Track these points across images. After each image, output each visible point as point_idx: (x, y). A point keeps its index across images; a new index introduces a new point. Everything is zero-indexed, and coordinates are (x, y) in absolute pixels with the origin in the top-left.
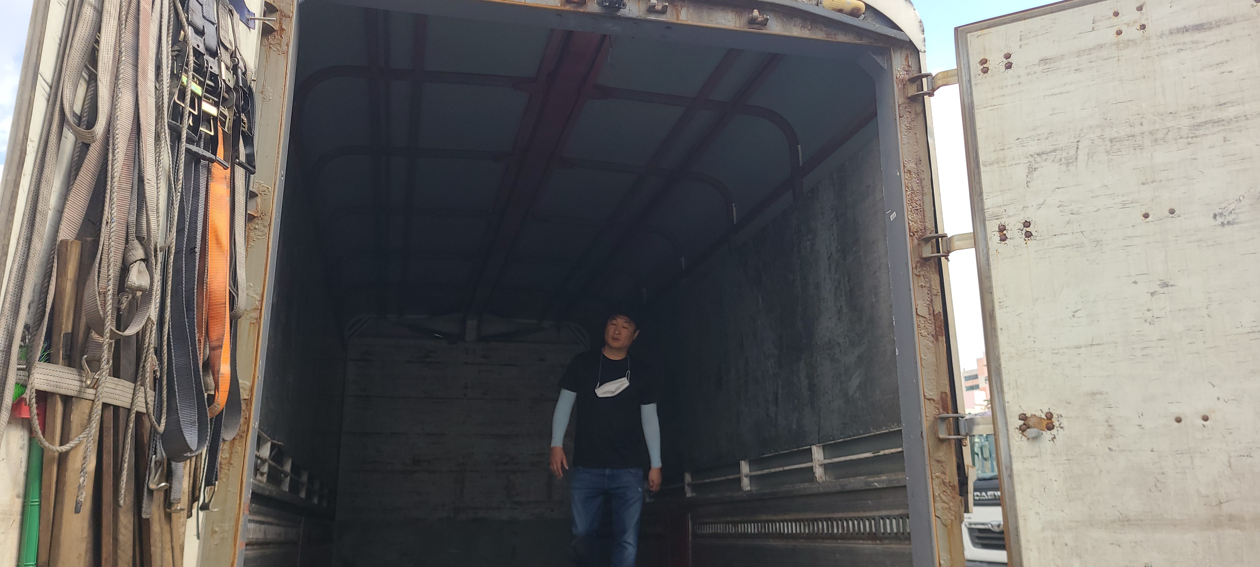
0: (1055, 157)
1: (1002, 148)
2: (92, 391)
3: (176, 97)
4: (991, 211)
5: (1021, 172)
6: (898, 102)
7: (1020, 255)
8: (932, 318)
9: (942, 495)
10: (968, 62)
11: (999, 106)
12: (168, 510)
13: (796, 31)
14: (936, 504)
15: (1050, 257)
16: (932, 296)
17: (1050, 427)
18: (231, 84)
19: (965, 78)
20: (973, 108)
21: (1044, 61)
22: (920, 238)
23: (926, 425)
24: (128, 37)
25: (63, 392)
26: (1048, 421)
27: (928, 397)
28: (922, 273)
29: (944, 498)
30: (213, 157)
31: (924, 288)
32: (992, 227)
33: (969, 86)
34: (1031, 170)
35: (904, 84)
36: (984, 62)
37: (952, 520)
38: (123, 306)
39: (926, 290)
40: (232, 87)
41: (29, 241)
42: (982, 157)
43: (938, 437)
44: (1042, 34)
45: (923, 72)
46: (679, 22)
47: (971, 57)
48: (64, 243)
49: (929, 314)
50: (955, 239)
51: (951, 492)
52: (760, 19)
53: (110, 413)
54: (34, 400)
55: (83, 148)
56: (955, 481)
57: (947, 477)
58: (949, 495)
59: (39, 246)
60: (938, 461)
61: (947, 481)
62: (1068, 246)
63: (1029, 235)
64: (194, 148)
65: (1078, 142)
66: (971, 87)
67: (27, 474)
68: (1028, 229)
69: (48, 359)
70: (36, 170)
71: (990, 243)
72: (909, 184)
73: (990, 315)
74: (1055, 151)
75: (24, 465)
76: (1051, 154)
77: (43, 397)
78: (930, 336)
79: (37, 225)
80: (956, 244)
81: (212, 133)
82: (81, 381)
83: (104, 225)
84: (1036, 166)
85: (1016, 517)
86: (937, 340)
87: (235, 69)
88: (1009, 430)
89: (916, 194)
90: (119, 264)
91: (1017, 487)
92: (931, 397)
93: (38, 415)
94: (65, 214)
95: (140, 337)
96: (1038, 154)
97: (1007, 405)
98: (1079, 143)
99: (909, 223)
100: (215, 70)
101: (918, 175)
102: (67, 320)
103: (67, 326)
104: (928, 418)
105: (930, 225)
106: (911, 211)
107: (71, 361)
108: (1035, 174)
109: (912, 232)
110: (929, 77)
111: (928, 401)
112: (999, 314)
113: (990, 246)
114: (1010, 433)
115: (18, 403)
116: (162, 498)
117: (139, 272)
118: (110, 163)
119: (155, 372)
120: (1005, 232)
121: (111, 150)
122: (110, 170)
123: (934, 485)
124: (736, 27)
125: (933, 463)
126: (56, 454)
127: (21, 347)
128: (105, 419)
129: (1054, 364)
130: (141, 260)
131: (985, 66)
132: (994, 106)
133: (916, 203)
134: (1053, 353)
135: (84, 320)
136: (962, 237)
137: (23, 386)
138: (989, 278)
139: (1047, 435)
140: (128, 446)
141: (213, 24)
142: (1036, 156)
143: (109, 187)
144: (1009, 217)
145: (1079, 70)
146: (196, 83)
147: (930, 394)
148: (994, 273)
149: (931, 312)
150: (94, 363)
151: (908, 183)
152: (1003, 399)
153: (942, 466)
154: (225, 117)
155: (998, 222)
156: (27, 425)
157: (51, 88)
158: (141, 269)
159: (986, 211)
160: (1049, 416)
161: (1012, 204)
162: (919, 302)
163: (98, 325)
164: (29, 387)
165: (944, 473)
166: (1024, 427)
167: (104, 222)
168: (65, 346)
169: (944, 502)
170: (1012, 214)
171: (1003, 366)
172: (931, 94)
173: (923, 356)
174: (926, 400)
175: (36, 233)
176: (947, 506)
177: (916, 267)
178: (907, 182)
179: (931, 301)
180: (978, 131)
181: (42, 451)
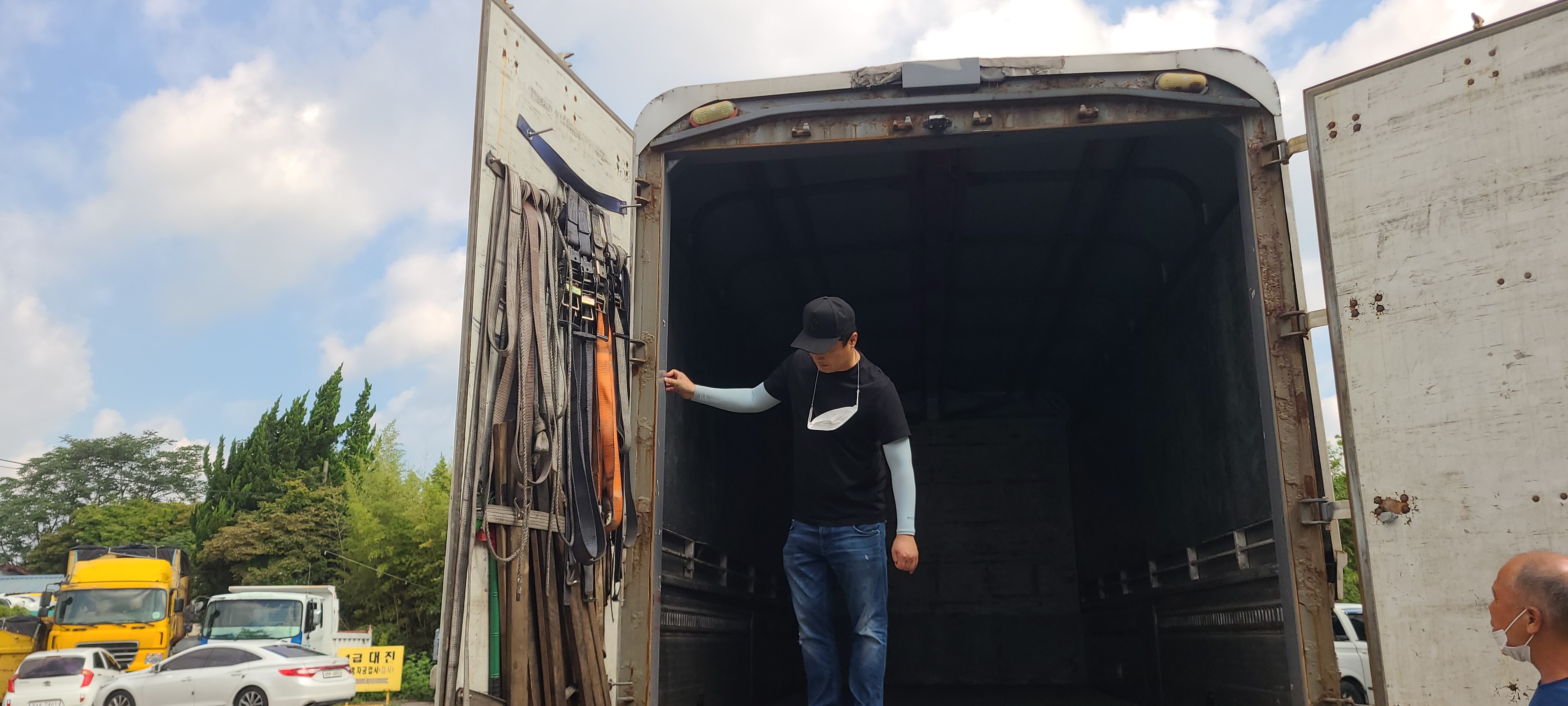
0: (1406, 224)
1: (1352, 217)
2: (521, 521)
3: (563, 301)
4: (1342, 285)
5: (1370, 243)
6: (1251, 174)
7: (1372, 331)
8: (1293, 399)
9: (1306, 582)
10: (1316, 127)
11: (1348, 173)
12: (585, 600)
13: (1131, 117)
14: (1299, 591)
15: (1402, 331)
16: (1293, 376)
17: (1406, 510)
18: (605, 276)
19: (1314, 145)
20: (1322, 176)
21: (1394, 119)
22: (1278, 316)
23: (1286, 510)
24: (524, 275)
25: (504, 522)
26: (1404, 504)
27: (1290, 482)
28: (1281, 353)
29: (1309, 584)
30: (594, 337)
31: (1283, 369)
32: (1344, 303)
33: (1317, 153)
34: (1382, 239)
35: (1257, 153)
36: (1332, 125)
37: (1318, 607)
38: (535, 463)
39: (1286, 371)
40: (605, 277)
41: (476, 427)
42: (1332, 229)
43: (1302, 523)
44: (1391, 91)
45: (1279, 139)
46: (1006, 130)
47: (1319, 121)
48: (496, 425)
49: (1290, 396)
50: (1310, 316)
51: (1317, 579)
52: (1090, 112)
53: (535, 534)
54: (488, 529)
55: (502, 361)
56: (1323, 566)
57: (1312, 563)
58: (1315, 582)
59: (483, 430)
60: (1302, 547)
61: (1313, 567)
62: (1421, 319)
63: (1381, 309)
64: (580, 333)
65: (1430, 205)
66: (1319, 153)
67: (489, 576)
68: (1379, 303)
69: (495, 503)
70: (476, 381)
71: (1342, 320)
72: (1265, 261)
73: (1343, 395)
74: (1406, 217)
75: (487, 570)
76: (1403, 220)
77: (493, 527)
78: (1291, 419)
79: (480, 418)
80: (1312, 321)
81: (592, 319)
82: (515, 515)
83: (518, 411)
84: (1387, 234)
85: (1373, 602)
86: (1300, 422)
87: (607, 261)
88: (1365, 513)
89: (1273, 270)
90: (530, 435)
91: (1374, 572)
92: (1293, 482)
93: (491, 538)
94: (496, 406)
95: (550, 480)
96: (1389, 222)
97: (1362, 488)
98: (1430, 207)
99: (1265, 302)
100: (591, 271)
101: (1276, 249)
102: (503, 476)
103: (503, 480)
104: (1290, 504)
105: (1289, 301)
106: (1268, 289)
107: (508, 503)
108: (1386, 243)
109: (1269, 311)
110: (1282, 144)
111: (1290, 486)
112: (1352, 394)
113: (1342, 324)
114: (1366, 517)
115: (479, 532)
116: (579, 591)
117: (543, 439)
118: (519, 367)
119: (564, 503)
120: (1356, 307)
121: (519, 358)
122: (519, 372)
123: (1298, 572)
124: (1065, 124)
125: (1296, 549)
126: (505, 564)
127: (478, 495)
128: (533, 539)
129: (1409, 444)
130: (544, 430)
131: (1333, 130)
132: (1343, 172)
133: (1274, 280)
134: (1407, 433)
135: (512, 475)
136: (1317, 313)
137: (480, 520)
138: (1342, 356)
139: (1403, 518)
140: (549, 557)
141: (588, 234)
142: (1386, 224)
143: (520, 384)
144: (1360, 290)
145: (1430, 126)
146: (576, 286)
147: (1292, 478)
148: (1347, 351)
149: (1293, 393)
150: (520, 503)
151: (1263, 260)
152: (1358, 483)
153: (1307, 552)
154: (603, 302)
155: (1349, 297)
156: (485, 545)
157: (481, 324)
158: (544, 437)
159: (1337, 286)
160: (1405, 498)
161: (1363, 277)
162: (1278, 384)
163: (520, 478)
164: (484, 522)
165: (1309, 559)
166: (1380, 510)
167: (519, 409)
168: (503, 492)
169: (1308, 588)
170: (1363, 288)
171: (1357, 449)
172: (1286, 162)
173: (1283, 441)
174: (1287, 485)
175: (480, 422)
176: (1312, 592)
177: (1274, 347)
178: (1262, 258)
179: (1292, 381)
180: (1328, 201)
181: (496, 561)
